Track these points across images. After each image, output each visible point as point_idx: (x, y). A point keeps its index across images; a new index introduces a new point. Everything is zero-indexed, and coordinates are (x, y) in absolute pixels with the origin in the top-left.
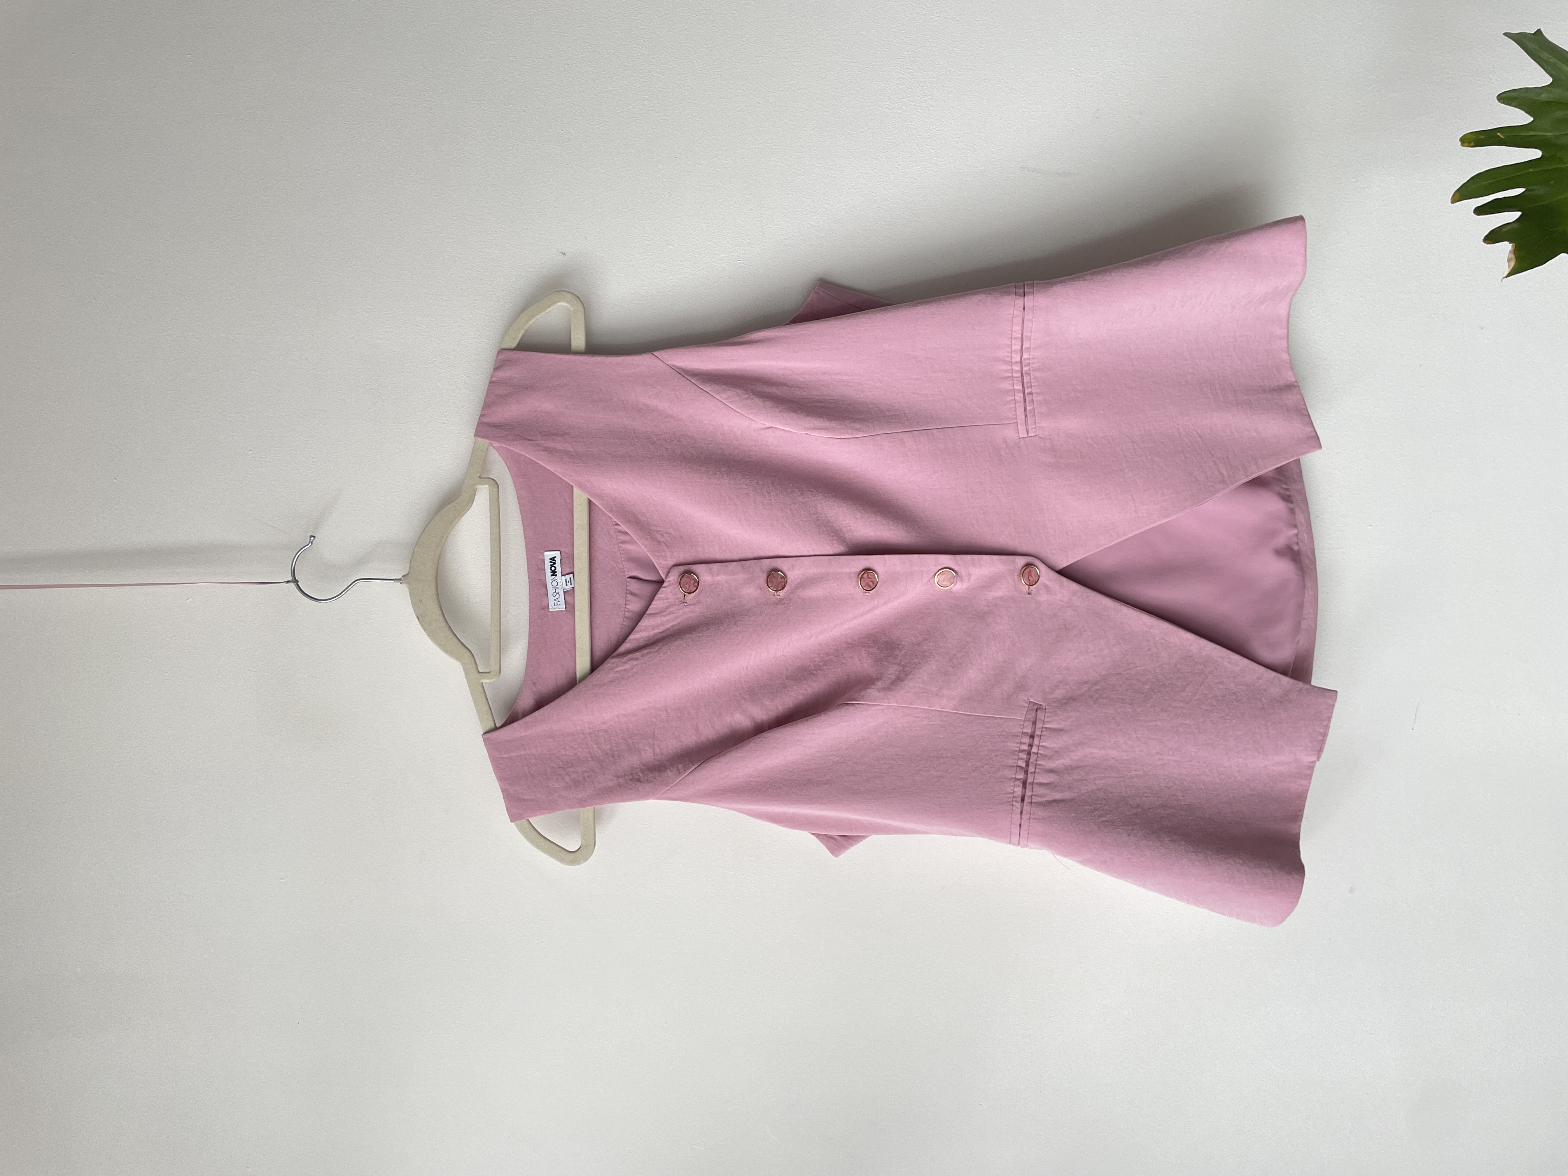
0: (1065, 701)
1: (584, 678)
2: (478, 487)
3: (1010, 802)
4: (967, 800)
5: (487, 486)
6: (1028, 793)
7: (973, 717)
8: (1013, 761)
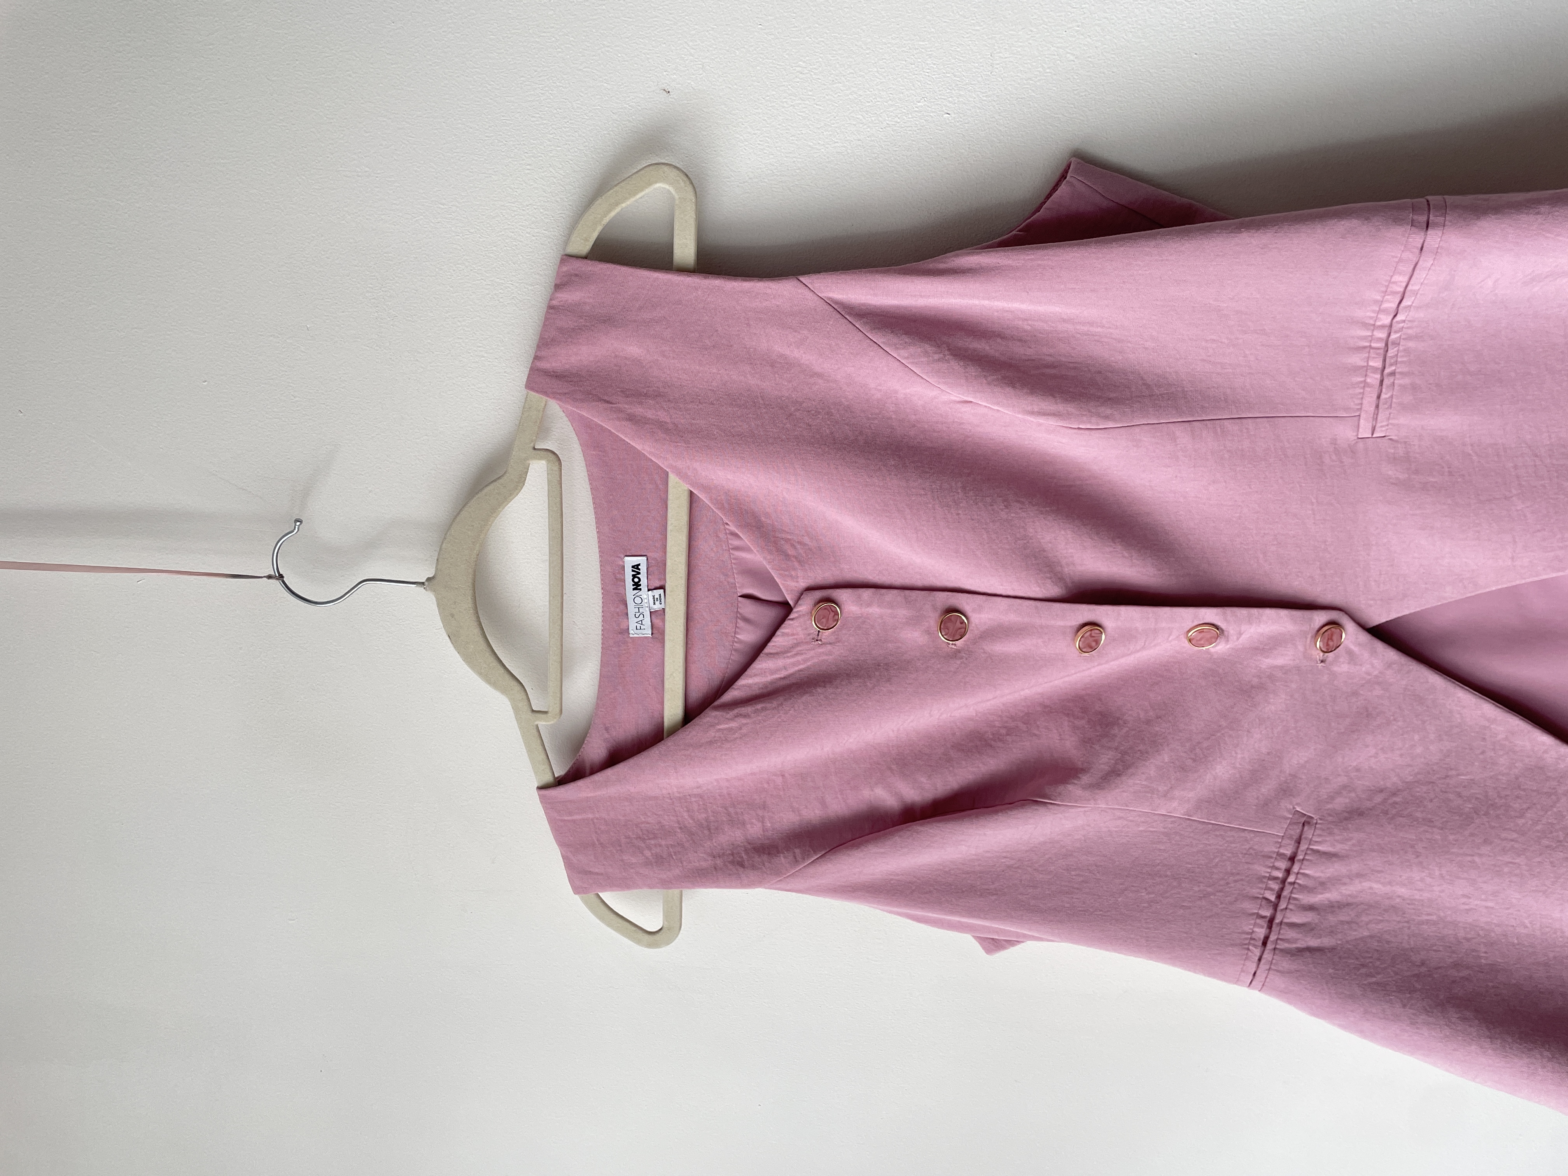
0: (1346, 815)
1: (674, 730)
2: (531, 462)
3: (1246, 944)
4: (1185, 935)
5: (544, 462)
6: (1273, 937)
7: (1210, 826)
8: (1258, 890)
